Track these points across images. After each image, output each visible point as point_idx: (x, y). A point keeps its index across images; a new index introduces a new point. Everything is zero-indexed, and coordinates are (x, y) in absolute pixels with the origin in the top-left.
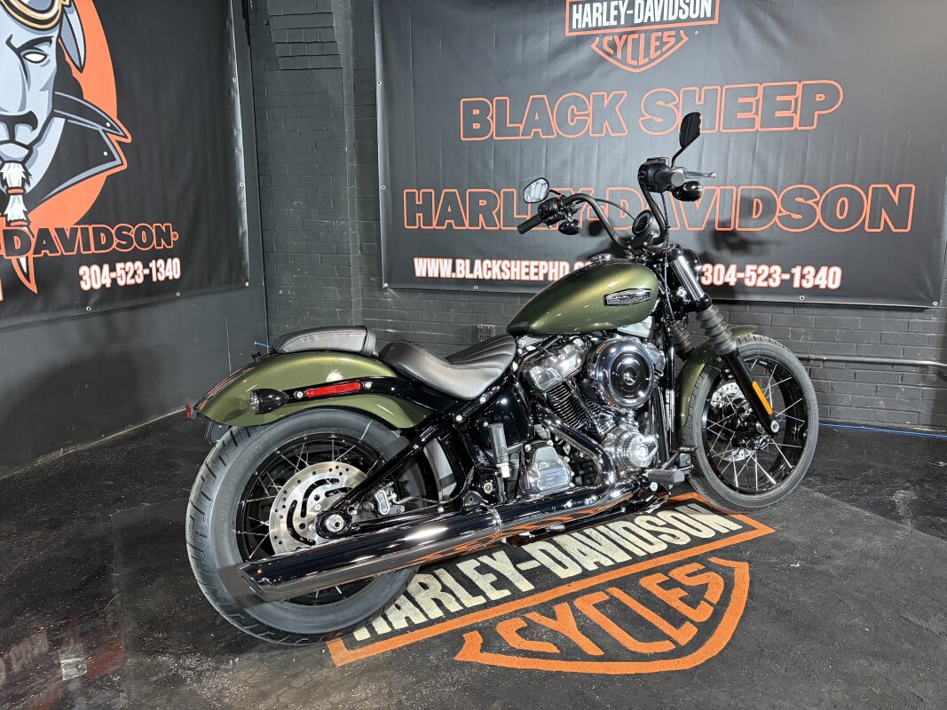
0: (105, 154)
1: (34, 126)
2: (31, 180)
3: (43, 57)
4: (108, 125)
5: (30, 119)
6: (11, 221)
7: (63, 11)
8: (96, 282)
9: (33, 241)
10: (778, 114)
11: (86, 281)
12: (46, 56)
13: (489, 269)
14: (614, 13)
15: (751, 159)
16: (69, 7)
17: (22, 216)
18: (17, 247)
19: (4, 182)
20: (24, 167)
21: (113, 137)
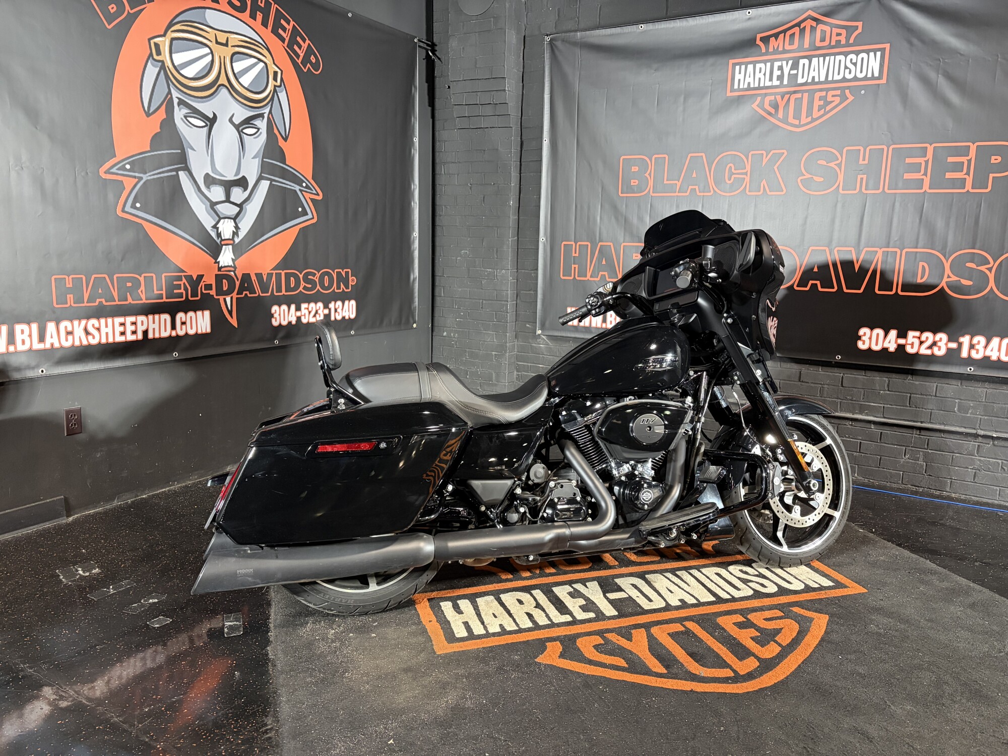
0: (300, 209)
1: (245, 189)
2: (239, 233)
3: (257, 130)
4: (304, 185)
5: (242, 183)
6: (222, 267)
7: (275, 91)
8: (284, 320)
9: (238, 283)
10: (949, 175)
11: (276, 318)
12: (259, 129)
14: (777, 73)
15: (918, 221)
16: (280, 86)
17: (231, 263)
18: (225, 288)
19: (219, 235)
20: (235, 222)
21: (307, 196)
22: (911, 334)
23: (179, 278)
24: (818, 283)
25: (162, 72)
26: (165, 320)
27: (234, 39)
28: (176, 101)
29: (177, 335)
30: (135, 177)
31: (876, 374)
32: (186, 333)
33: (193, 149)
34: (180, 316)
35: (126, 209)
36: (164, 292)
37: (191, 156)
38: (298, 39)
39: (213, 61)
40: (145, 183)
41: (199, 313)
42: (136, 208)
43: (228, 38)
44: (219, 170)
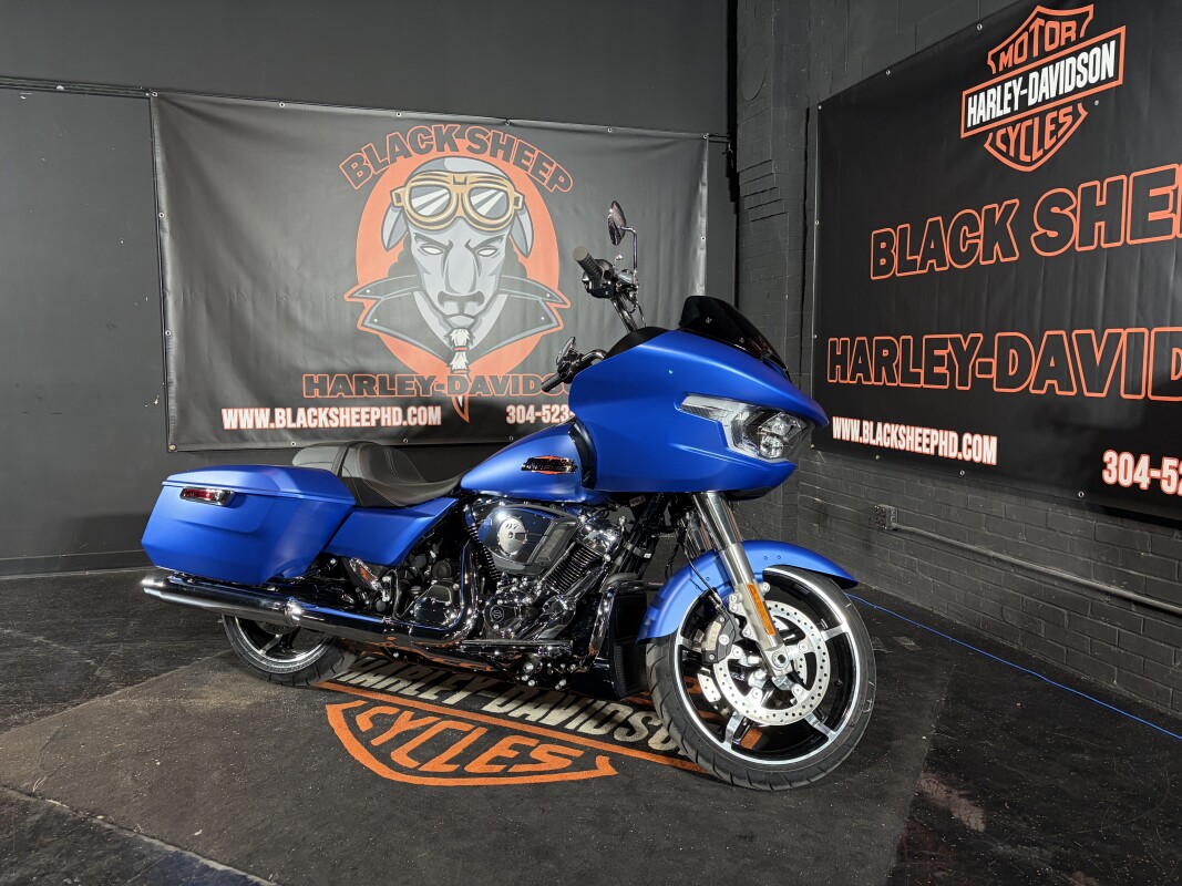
0: (542, 318)
1: (481, 302)
2: (474, 341)
3: (493, 251)
4: (548, 296)
5: (478, 298)
6: (454, 370)
7: (516, 214)
8: (521, 419)
9: (470, 385)
11: (511, 417)
12: (496, 250)
13: (889, 435)
14: (1008, 97)
16: (521, 210)
17: (464, 367)
18: (456, 388)
19: (452, 343)
20: (469, 331)
21: (552, 306)
22: (1168, 462)
23: (411, 378)
24: (1055, 382)
25: (402, 215)
26: (397, 412)
27: (472, 178)
28: (413, 236)
29: (408, 426)
30: (375, 299)
31: (1135, 524)
32: (417, 424)
33: (428, 272)
34: (411, 410)
35: (365, 324)
36: (396, 389)
37: (427, 279)
38: (544, 164)
39: (450, 199)
40: (381, 304)
41: (431, 408)
42: (375, 323)
43: (466, 178)
44: (454, 289)
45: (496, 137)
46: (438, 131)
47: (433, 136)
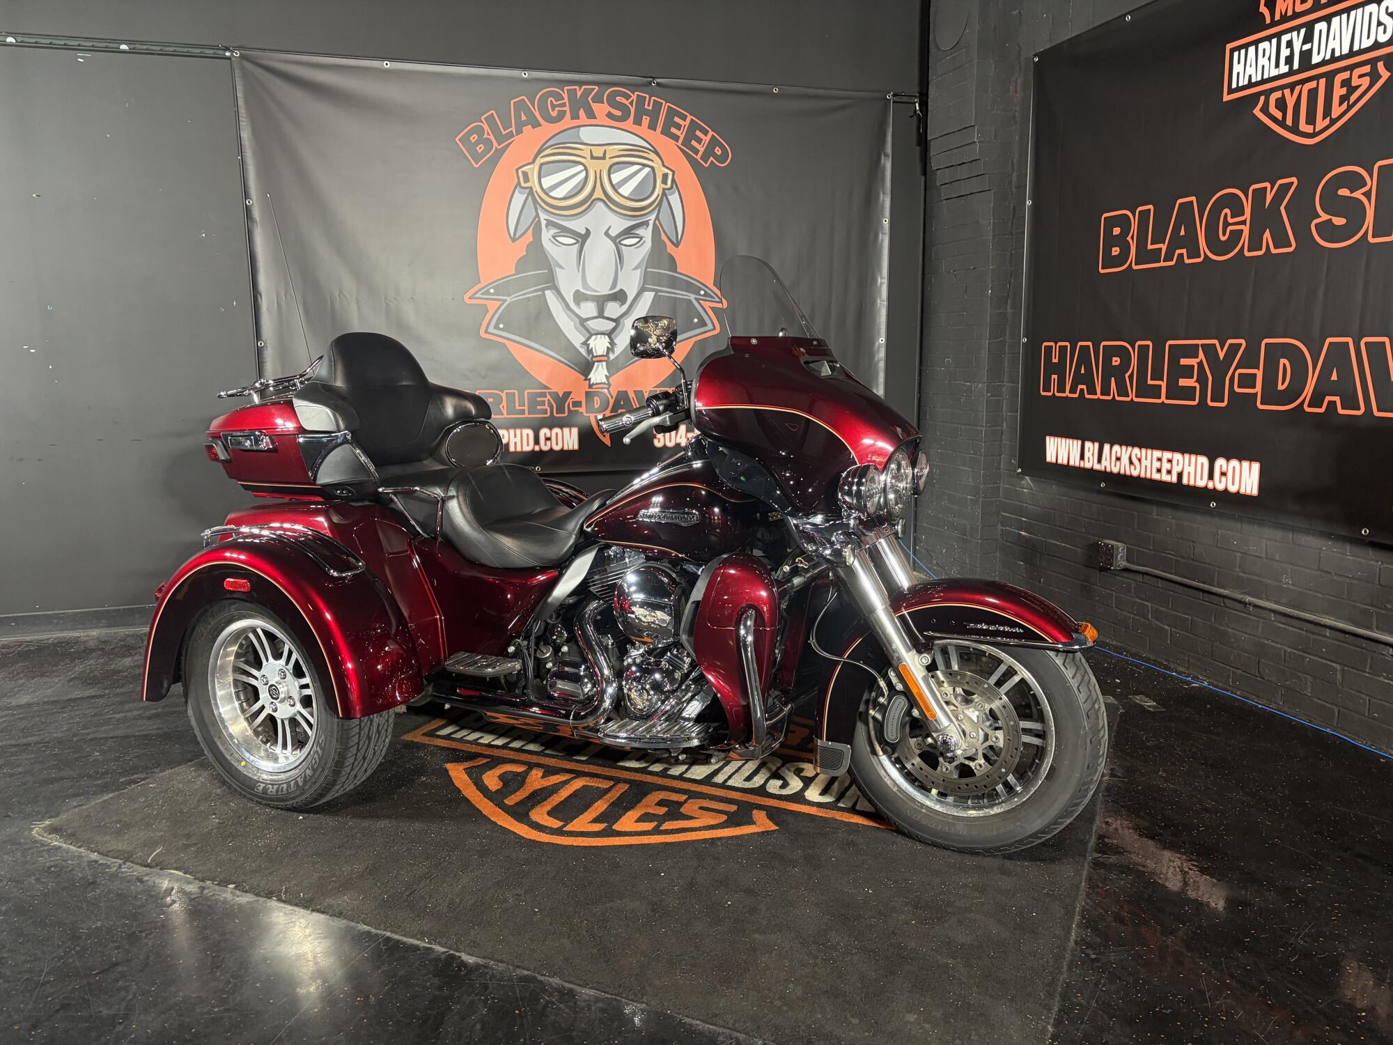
0: (696, 320)
1: (623, 301)
2: (615, 349)
3: (637, 240)
4: (702, 292)
5: (620, 296)
6: (593, 384)
7: (664, 194)
8: (670, 441)
9: (612, 402)
11: (659, 439)
12: (641, 238)
13: (1118, 459)
14: (1285, 52)
16: (672, 187)
17: (604, 380)
18: (596, 406)
19: (590, 351)
20: (610, 338)
21: (707, 305)
23: (544, 395)
24: (1337, 399)
25: (530, 198)
26: (528, 435)
27: (614, 150)
28: (544, 223)
29: (541, 451)
30: (499, 300)
32: (551, 449)
33: (561, 267)
34: (544, 432)
35: (489, 330)
36: (526, 408)
37: (560, 275)
38: (698, 133)
39: (587, 177)
40: (509, 305)
41: (566, 430)
42: (501, 329)
43: (605, 151)
44: (592, 286)
45: (641, 100)
46: (572, 94)
47: (566, 100)
